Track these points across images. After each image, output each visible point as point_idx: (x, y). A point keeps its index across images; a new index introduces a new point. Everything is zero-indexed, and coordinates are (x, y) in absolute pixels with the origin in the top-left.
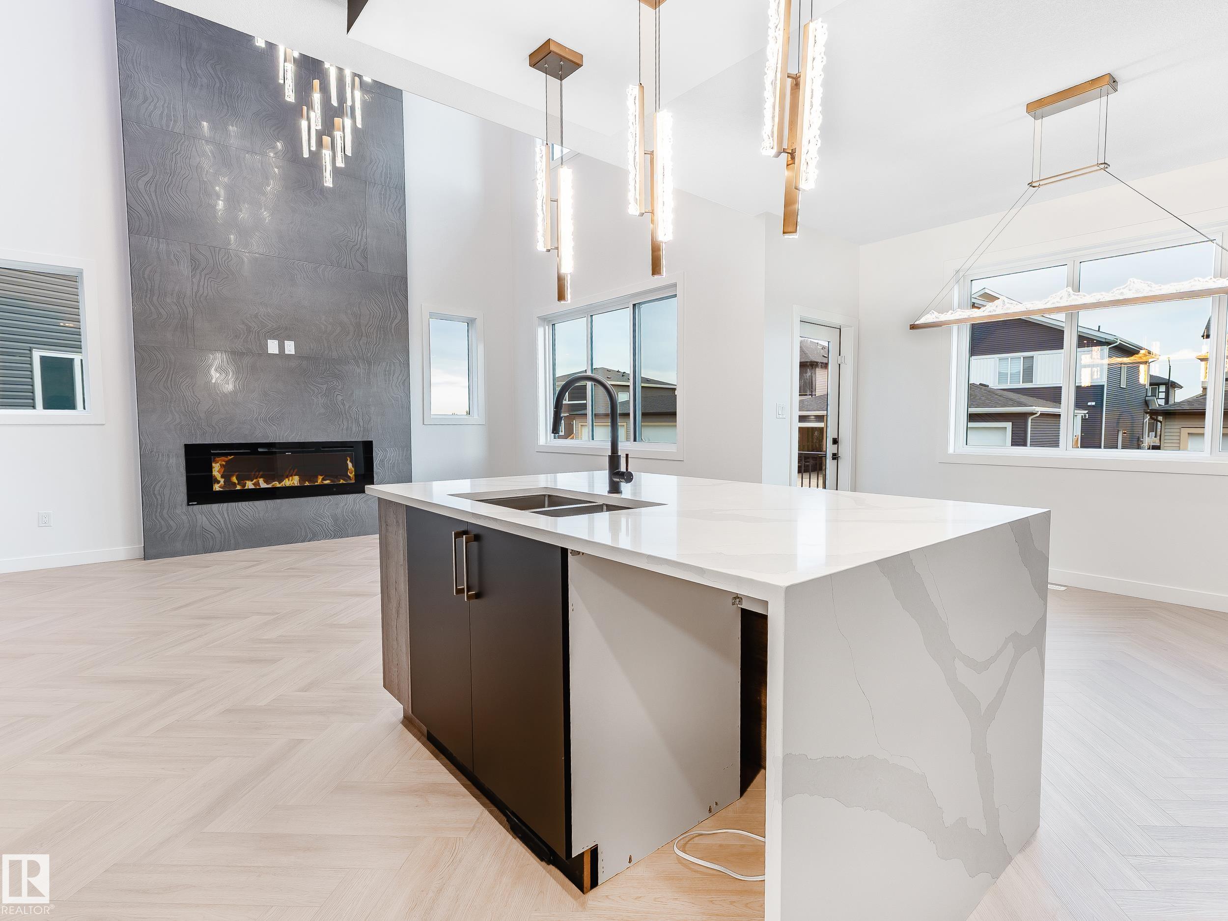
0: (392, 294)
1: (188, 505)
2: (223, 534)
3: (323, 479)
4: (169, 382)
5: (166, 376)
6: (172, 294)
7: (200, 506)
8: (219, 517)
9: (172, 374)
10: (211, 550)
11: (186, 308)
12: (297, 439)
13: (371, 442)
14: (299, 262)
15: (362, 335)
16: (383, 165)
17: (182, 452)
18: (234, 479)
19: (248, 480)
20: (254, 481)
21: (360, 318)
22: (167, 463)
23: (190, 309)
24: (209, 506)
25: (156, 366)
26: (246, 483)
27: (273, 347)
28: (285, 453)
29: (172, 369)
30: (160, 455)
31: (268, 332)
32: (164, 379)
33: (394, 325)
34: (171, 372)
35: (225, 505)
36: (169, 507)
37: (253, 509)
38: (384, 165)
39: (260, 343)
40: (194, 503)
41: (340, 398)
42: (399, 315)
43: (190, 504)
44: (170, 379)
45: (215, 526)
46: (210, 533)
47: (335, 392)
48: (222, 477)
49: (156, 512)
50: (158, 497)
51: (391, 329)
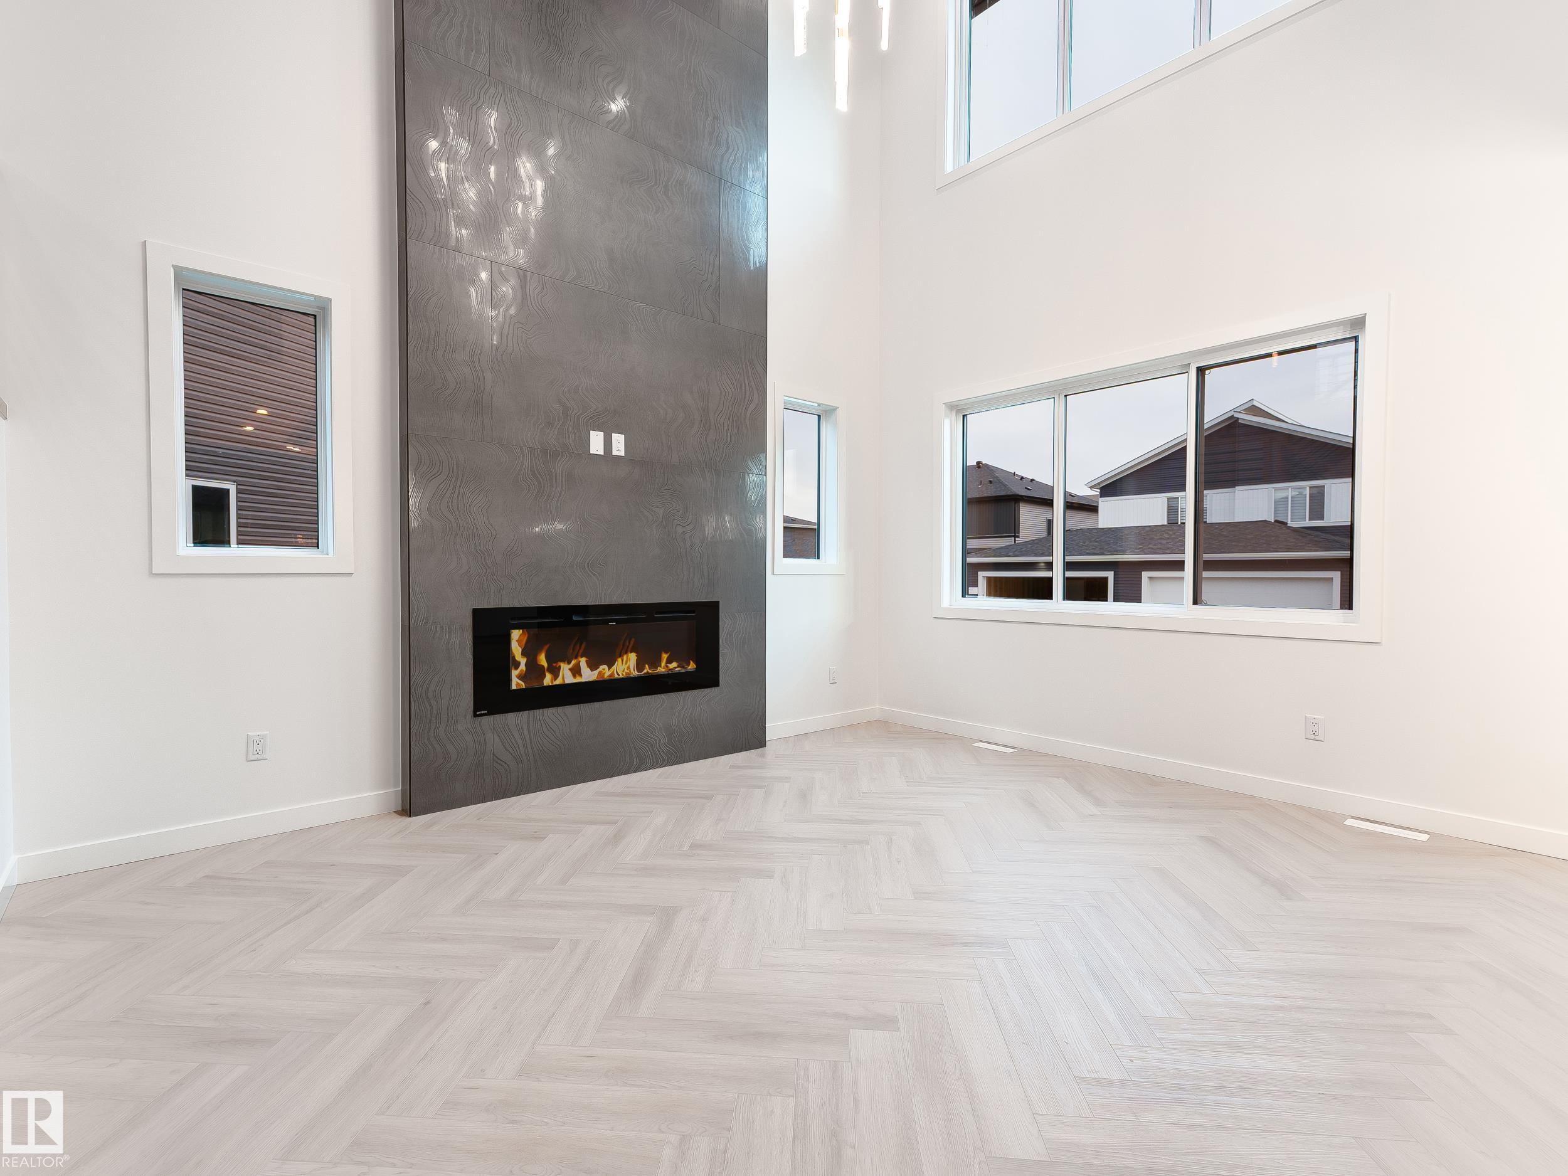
0: (748, 363)
1: (475, 715)
2: (520, 765)
3: (669, 661)
4: (455, 501)
5: (451, 488)
6: (464, 347)
7: (492, 718)
8: (516, 734)
9: (460, 486)
10: (505, 795)
11: (483, 372)
12: (623, 599)
13: (718, 603)
14: (634, 302)
15: (710, 429)
16: (742, 156)
17: (468, 621)
18: (542, 660)
19: (563, 661)
20: (573, 662)
21: (708, 399)
22: (448, 643)
23: (488, 375)
24: (503, 716)
25: (438, 471)
26: (560, 667)
27: (596, 442)
28: (607, 622)
29: (460, 478)
30: (438, 629)
31: (591, 418)
32: (448, 494)
33: (749, 412)
34: (459, 483)
35: (526, 713)
36: (448, 720)
37: (562, 721)
38: (744, 156)
39: (580, 436)
40: (483, 712)
41: (680, 530)
42: (756, 396)
43: (478, 713)
44: (456, 495)
45: (511, 751)
46: (503, 764)
47: (674, 519)
48: (523, 654)
49: (429, 730)
50: (433, 702)
51: (745, 419)
